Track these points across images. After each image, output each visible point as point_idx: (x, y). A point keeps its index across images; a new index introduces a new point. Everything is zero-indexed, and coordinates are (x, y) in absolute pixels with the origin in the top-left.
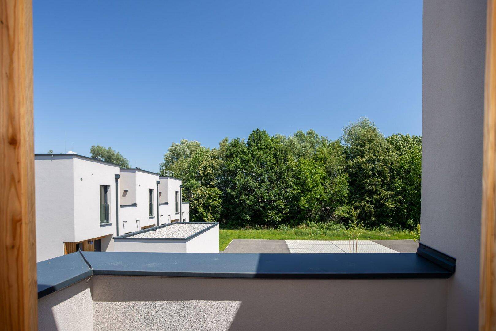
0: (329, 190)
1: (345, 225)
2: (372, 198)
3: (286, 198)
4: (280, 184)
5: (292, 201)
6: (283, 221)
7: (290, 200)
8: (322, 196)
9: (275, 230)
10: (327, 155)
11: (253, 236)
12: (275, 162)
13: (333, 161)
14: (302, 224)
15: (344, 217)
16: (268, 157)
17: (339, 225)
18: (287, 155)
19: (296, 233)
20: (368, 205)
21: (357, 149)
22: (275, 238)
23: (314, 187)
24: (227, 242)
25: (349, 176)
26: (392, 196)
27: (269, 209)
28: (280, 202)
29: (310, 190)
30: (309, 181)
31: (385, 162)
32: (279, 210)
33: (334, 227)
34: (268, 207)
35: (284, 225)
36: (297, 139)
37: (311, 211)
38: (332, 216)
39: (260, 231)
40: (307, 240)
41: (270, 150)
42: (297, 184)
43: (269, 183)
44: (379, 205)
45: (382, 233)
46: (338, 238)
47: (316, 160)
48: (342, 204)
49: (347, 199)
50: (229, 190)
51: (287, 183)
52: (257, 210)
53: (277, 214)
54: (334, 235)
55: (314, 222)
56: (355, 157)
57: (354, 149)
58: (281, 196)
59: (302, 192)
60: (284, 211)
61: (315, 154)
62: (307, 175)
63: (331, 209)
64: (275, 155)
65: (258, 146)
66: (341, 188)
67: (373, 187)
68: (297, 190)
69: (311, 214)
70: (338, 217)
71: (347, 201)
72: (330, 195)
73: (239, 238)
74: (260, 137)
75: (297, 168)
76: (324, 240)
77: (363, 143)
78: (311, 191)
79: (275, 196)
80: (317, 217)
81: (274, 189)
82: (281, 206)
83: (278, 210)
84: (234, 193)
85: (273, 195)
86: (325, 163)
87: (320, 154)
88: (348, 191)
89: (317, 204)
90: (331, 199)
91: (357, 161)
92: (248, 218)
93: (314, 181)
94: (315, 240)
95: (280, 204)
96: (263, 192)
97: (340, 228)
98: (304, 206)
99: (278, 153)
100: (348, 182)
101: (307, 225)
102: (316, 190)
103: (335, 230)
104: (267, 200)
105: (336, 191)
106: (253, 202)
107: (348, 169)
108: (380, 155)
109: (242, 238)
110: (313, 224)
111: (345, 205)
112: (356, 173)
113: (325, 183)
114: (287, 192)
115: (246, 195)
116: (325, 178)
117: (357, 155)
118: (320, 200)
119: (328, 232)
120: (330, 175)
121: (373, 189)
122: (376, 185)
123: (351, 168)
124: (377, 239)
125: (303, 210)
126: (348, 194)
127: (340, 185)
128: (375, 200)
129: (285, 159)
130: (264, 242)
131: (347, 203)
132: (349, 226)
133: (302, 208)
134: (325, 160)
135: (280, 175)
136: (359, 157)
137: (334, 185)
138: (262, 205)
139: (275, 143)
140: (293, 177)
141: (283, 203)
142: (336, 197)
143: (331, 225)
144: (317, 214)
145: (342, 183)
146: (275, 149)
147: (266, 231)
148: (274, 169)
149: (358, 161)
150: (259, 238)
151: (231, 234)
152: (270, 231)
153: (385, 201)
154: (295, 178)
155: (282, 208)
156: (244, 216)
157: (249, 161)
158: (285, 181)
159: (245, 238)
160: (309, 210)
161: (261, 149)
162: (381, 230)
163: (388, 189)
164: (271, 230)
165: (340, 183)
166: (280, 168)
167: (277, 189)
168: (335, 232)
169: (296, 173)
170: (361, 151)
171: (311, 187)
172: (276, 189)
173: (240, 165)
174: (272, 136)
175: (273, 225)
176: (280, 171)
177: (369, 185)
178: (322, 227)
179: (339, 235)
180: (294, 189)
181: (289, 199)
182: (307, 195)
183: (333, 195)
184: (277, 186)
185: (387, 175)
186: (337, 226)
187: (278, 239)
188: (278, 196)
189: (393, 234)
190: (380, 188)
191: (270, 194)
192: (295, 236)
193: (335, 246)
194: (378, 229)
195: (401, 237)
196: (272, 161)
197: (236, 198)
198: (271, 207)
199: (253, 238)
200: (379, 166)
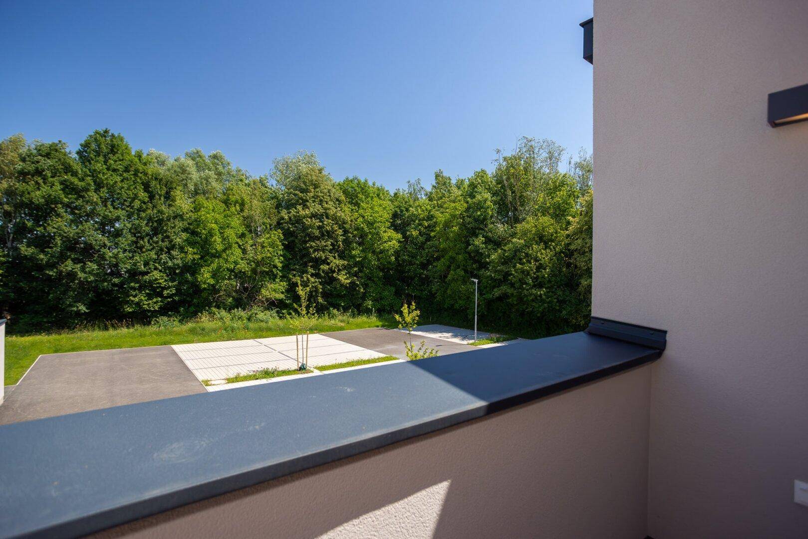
0: (251, 255)
1: (278, 312)
2: (319, 269)
3: (169, 268)
4: (157, 242)
5: (182, 273)
6: (164, 311)
7: (177, 271)
8: (239, 266)
9: (147, 328)
10: (247, 199)
11: (93, 344)
12: (147, 199)
13: (256, 208)
14: (202, 313)
15: (277, 300)
16: (132, 188)
17: (267, 312)
18: (172, 188)
19: (192, 331)
20: (312, 280)
21: (295, 195)
22: (149, 344)
23: (224, 250)
24: (24, 362)
25: (284, 234)
26: (345, 267)
27: (134, 289)
28: (156, 274)
29: (218, 255)
30: (217, 239)
31: (335, 219)
32: (155, 291)
33: (261, 316)
34: (132, 284)
35: (165, 319)
36: (190, 162)
37: (218, 291)
38: (256, 299)
39: (111, 332)
40: (216, 341)
41: (135, 175)
42: (192, 244)
43: (134, 239)
44: (329, 279)
45: (333, 322)
46: (269, 333)
47: (226, 202)
48: (273, 277)
49: (280, 271)
50: (25, 250)
51: (171, 241)
52: (104, 289)
53: (150, 297)
54: (261, 329)
55: (225, 309)
56: (294, 205)
57: (291, 193)
58: (159, 263)
59: (202, 258)
60: (165, 293)
61: (224, 194)
62: (212, 229)
63: (254, 287)
64: (146, 187)
65: (108, 164)
66: (271, 253)
67: (321, 253)
68: (192, 254)
69: (220, 296)
70: (267, 300)
71: (281, 274)
72: (252, 263)
73: (56, 351)
74: (113, 146)
75: (191, 214)
76: (245, 338)
77: (304, 187)
78: (219, 257)
79: (146, 264)
80: (230, 300)
81: (144, 250)
82: (159, 283)
83: (154, 289)
84: (42, 256)
85: (142, 263)
86: (242, 210)
87: (234, 195)
88: (281, 258)
89: (229, 279)
90: (254, 271)
91: (296, 212)
92: (83, 308)
93: (224, 239)
94: (230, 340)
95: (156, 279)
96: (121, 255)
97: (270, 318)
98: (208, 283)
99: (153, 183)
100: (283, 244)
101: (212, 314)
102: (227, 256)
103: (262, 321)
104: (128, 271)
105: (263, 258)
106: (94, 275)
107: (282, 224)
108: (329, 209)
109: (66, 351)
110: (223, 313)
111: (277, 280)
112: (294, 231)
113: (243, 244)
114: (172, 258)
115: (76, 261)
116: (242, 236)
117: (296, 204)
118: (234, 272)
119: (251, 325)
120: (250, 231)
121: (321, 257)
122: (323, 251)
123: (286, 223)
124: (327, 331)
125: (205, 289)
126: (281, 263)
127: (269, 249)
128: (323, 271)
129: (168, 196)
130: (125, 352)
131: (281, 277)
132: (283, 314)
133: (203, 286)
134: (242, 204)
135: (158, 227)
136: (299, 207)
137: (260, 248)
138: (116, 280)
139: (145, 164)
140: (185, 230)
141: (163, 276)
142: (263, 266)
143: (256, 314)
144: (229, 296)
145: (272, 245)
146: (146, 174)
147: (124, 330)
148: (144, 212)
149: (298, 213)
150: (112, 346)
151: (33, 344)
152: (135, 330)
153: (338, 274)
154: (188, 233)
155: (160, 287)
156: (71, 306)
157: (87, 190)
158: (168, 237)
159: (73, 350)
160: (214, 290)
161: (114, 170)
162: (332, 317)
163: (342, 257)
164: (138, 329)
165: (269, 245)
166: (159, 211)
167: (151, 251)
168: (263, 325)
169: (189, 224)
170: (301, 199)
171: (218, 249)
172: (149, 250)
173: (63, 196)
174: (138, 148)
175: (143, 317)
176: (157, 217)
177: (315, 251)
178: (240, 318)
179: (269, 329)
180: (187, 252)
181: (176, 269)
182: (211, 263)
183: (258, 263)
184: (151, 245)
185: (341, 238)
186: (265, 315)
187: (155, 345)
188: (153, 265)
189: (348, 323)
190: (329, 255)
191: (136, 260)
192: (191, 337)
193: (266, 347)
194: (327, 315)
195: (358, 326)
196: (140, 197)
197: (51, 266)
198: (137, 285)
199: (96, 347)
200: (328, 224)
